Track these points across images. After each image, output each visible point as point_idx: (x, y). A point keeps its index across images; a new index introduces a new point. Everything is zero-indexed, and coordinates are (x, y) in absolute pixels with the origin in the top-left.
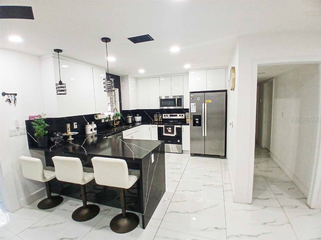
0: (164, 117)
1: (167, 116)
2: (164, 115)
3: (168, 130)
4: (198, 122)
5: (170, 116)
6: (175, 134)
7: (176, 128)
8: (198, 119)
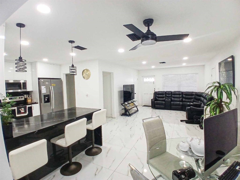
3: (21, 111)
4: (46, 100)
5: (10, 99)
6: (27, 113)
7: (28, 107)
8: (47, 98)
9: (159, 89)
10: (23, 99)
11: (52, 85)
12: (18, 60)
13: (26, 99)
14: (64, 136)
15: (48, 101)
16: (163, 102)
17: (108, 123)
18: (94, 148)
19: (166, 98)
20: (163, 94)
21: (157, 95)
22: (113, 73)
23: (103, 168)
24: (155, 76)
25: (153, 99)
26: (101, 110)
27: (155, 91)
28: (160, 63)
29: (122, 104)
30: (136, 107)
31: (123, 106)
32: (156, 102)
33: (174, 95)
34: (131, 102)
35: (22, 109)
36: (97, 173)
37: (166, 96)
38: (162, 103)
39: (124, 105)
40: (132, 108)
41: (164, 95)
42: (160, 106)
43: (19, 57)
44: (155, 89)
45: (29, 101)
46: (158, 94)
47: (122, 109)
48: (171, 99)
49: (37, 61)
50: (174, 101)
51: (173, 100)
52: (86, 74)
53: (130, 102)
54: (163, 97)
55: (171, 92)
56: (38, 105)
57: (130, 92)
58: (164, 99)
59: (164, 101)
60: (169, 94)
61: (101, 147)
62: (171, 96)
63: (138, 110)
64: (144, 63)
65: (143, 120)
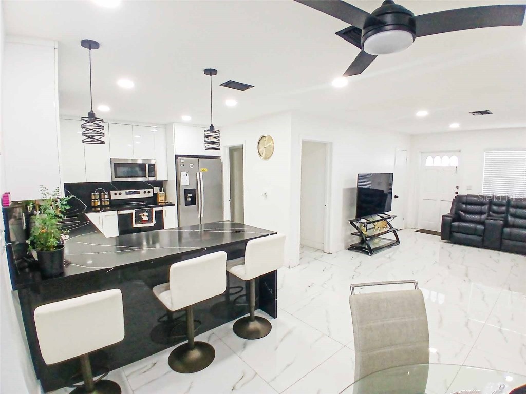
0: (113, 197)
1: (120, 194)
2: (112, 193)
3: (142, 217)
4: (190, 199)
5: (126, 194)
6: (154, 222)
7: (156, 211)
8: (190, 195)
9: (469, 188)
10: (151, 195)
11: (201, 170)
12: (86, 119)
13: (155, 195)
14: (169, 286)
15: (193, 202)
16: (480, 227)
17: (309, 262)
18: (252, 321)
19: (489, 216)
20: (482, 204)
21: (464, 206)
22: (331, 143)
23: (257, 376)
24: (460, 151)
25: (449, 217)
26: (276, 233)
27: (457, 193)
28: (474, 113)
29: (352, 222)
30: (395, 232)
31: (355, 226)
32: (456, 224)
33: (514, 210)
34: (382, 217)
35: (144, 213)
36: (237, 387)
37: (490, 209)
38: (476, 229)
39: (357, 224)
40: (379, 235)
41: (486, 208)
42: (470, 237)
43: (89, 113)
44: (457, 187)
45: (161, 199)
46: (467, 203)
47: (352, 234)
48: (506, 221)
49: (174, 122)
50: (514, 226)
51: (511, 223)
52: (265, 146)
53: (378, 218)
54: (481, 213)
55: (509, 200)
56: (174, 209)
57: (383, 191)
58: (483, 217)
59: (482, 223)
60: (500, 205)
61: (272, 321)
62: (507, 211)
63: (398, 241)
64: (422, 113)
65: (353, 287)
